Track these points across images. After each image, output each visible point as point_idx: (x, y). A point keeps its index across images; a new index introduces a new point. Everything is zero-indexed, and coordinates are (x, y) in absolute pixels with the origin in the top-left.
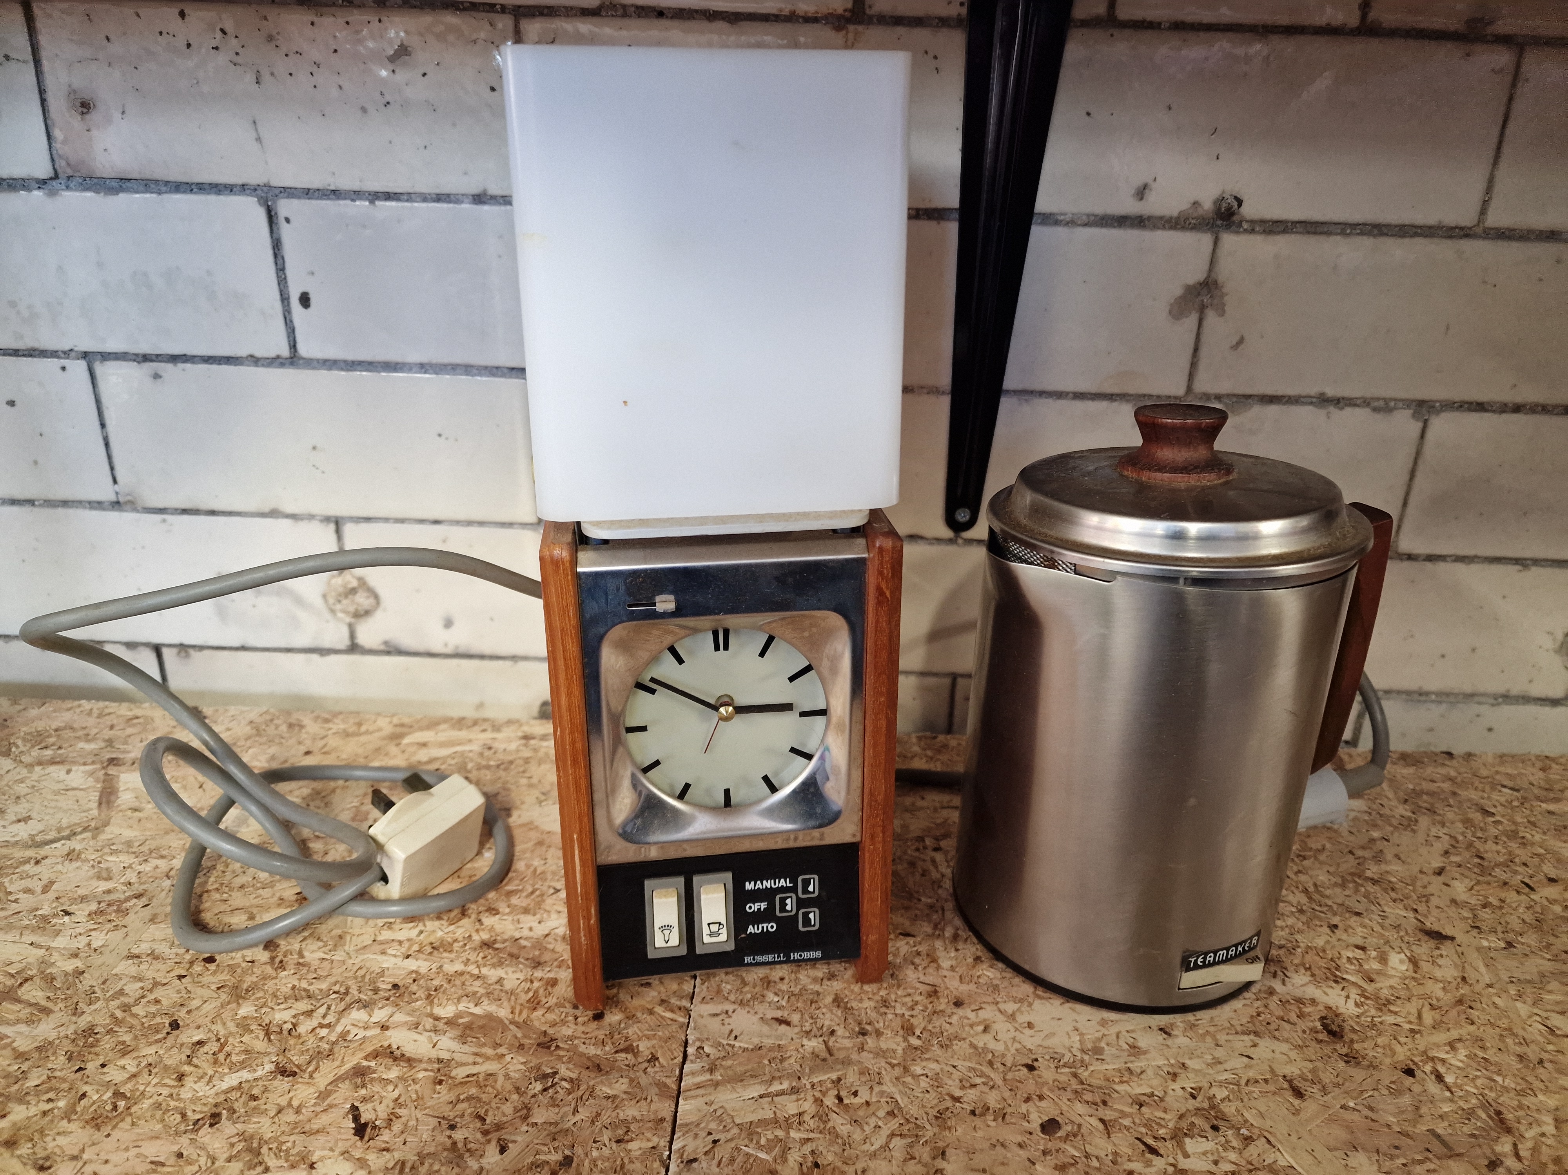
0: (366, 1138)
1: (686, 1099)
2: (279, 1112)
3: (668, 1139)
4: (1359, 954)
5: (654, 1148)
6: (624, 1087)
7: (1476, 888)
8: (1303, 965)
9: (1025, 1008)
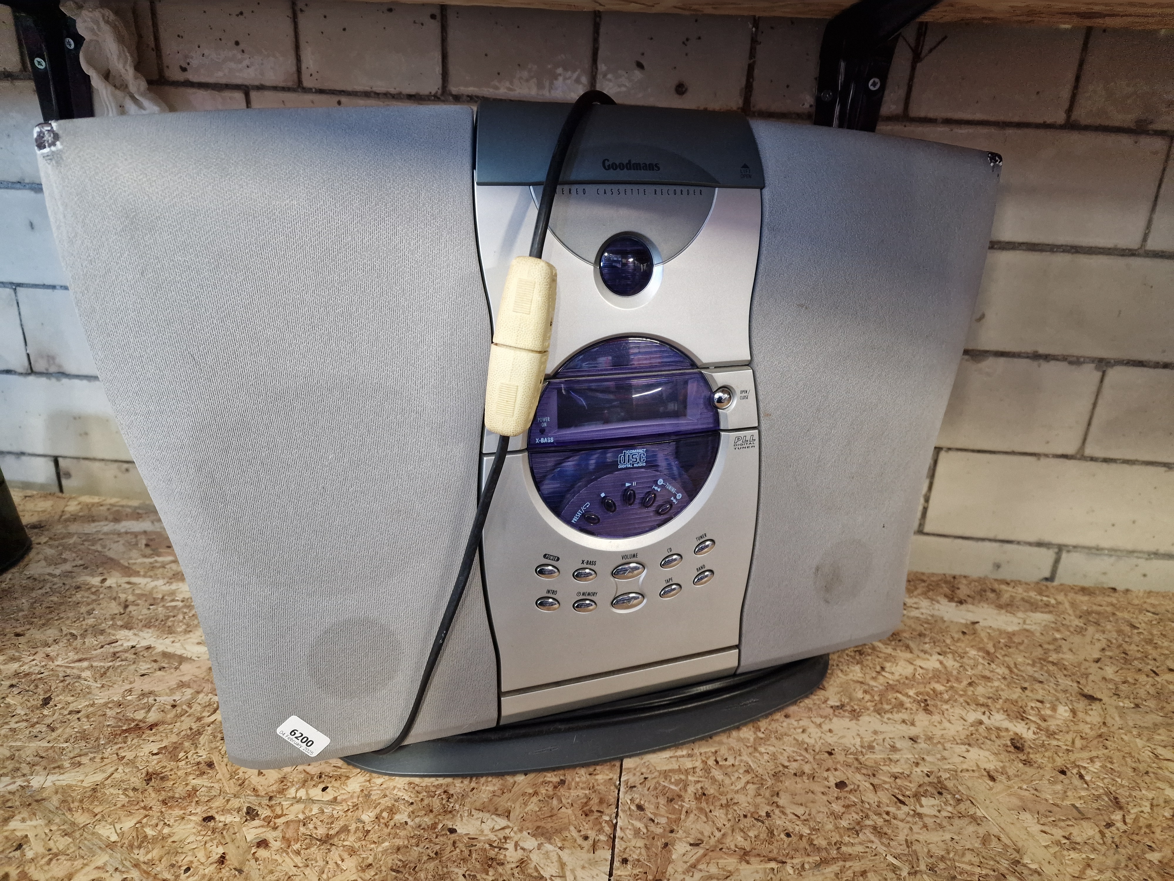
3: (619, 776)
4: (1039, 705)
5: (611, 780)
7: (1120, 672)
8: (1003, 709)
9: (827, 721)
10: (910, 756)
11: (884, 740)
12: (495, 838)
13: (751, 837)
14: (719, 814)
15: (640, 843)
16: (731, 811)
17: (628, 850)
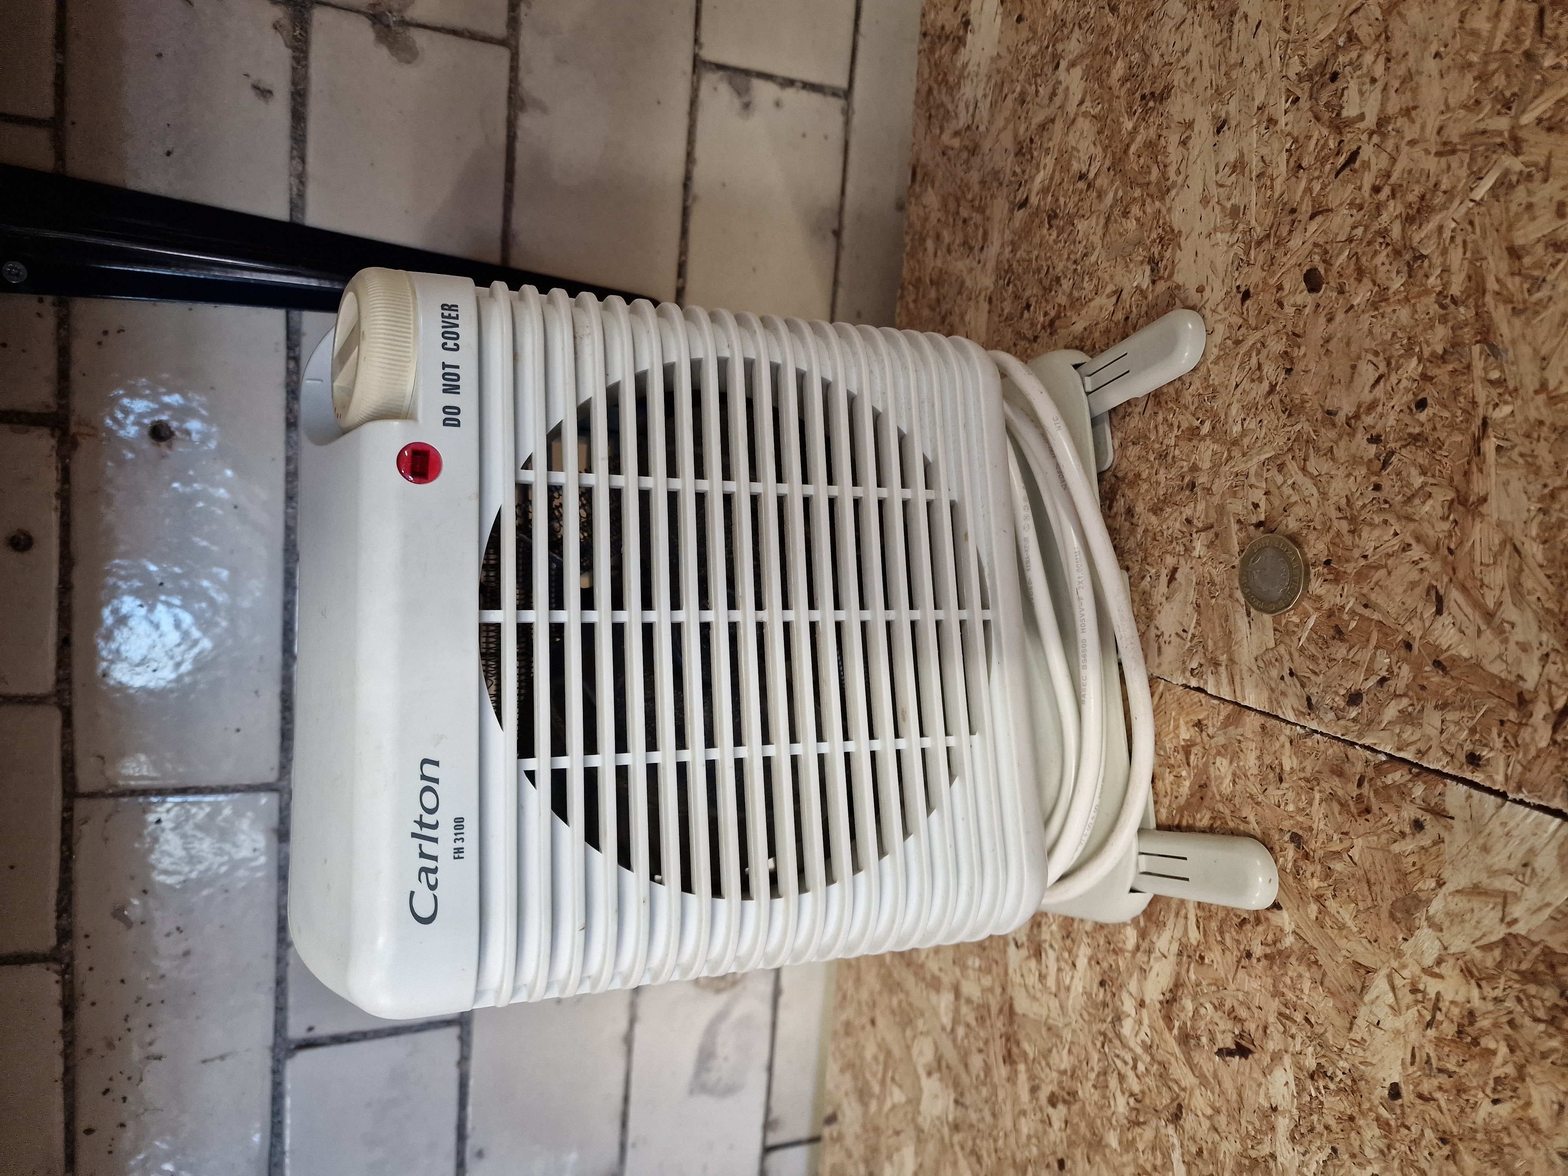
0: (1251, 1047)
1: (1244, 698)
2: (1216, 1130)
3: (1283, 724)
5: (1291, 742)
6: (1226, 762)
9: (1180, 292)
10: (1255, 136)
11: (1222, 186)
12: (1413, 1011)
13: (1424, 484)
14: (1369, 539)
15: (1433, 719)
16: (1364, 515)
17: (1448, 748)
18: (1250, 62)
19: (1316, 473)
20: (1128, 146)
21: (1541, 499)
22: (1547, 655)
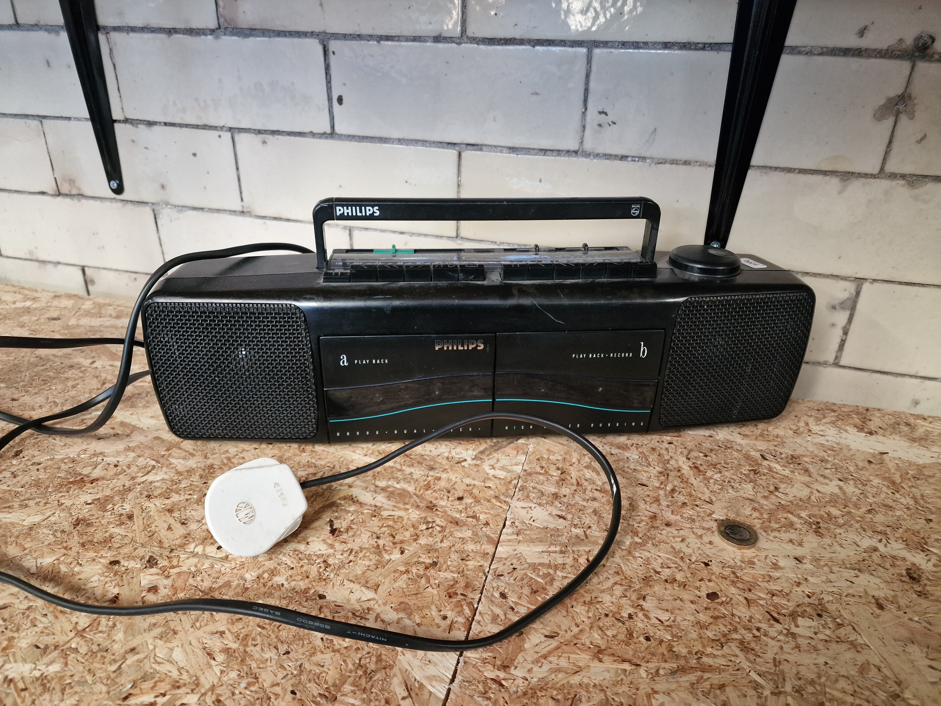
0: (335, 535)
1: (502, 546)
18: (832, 577)
19: (614, 589)
20: (792, 513)
21: (600, 685)
22: (527, 680)
